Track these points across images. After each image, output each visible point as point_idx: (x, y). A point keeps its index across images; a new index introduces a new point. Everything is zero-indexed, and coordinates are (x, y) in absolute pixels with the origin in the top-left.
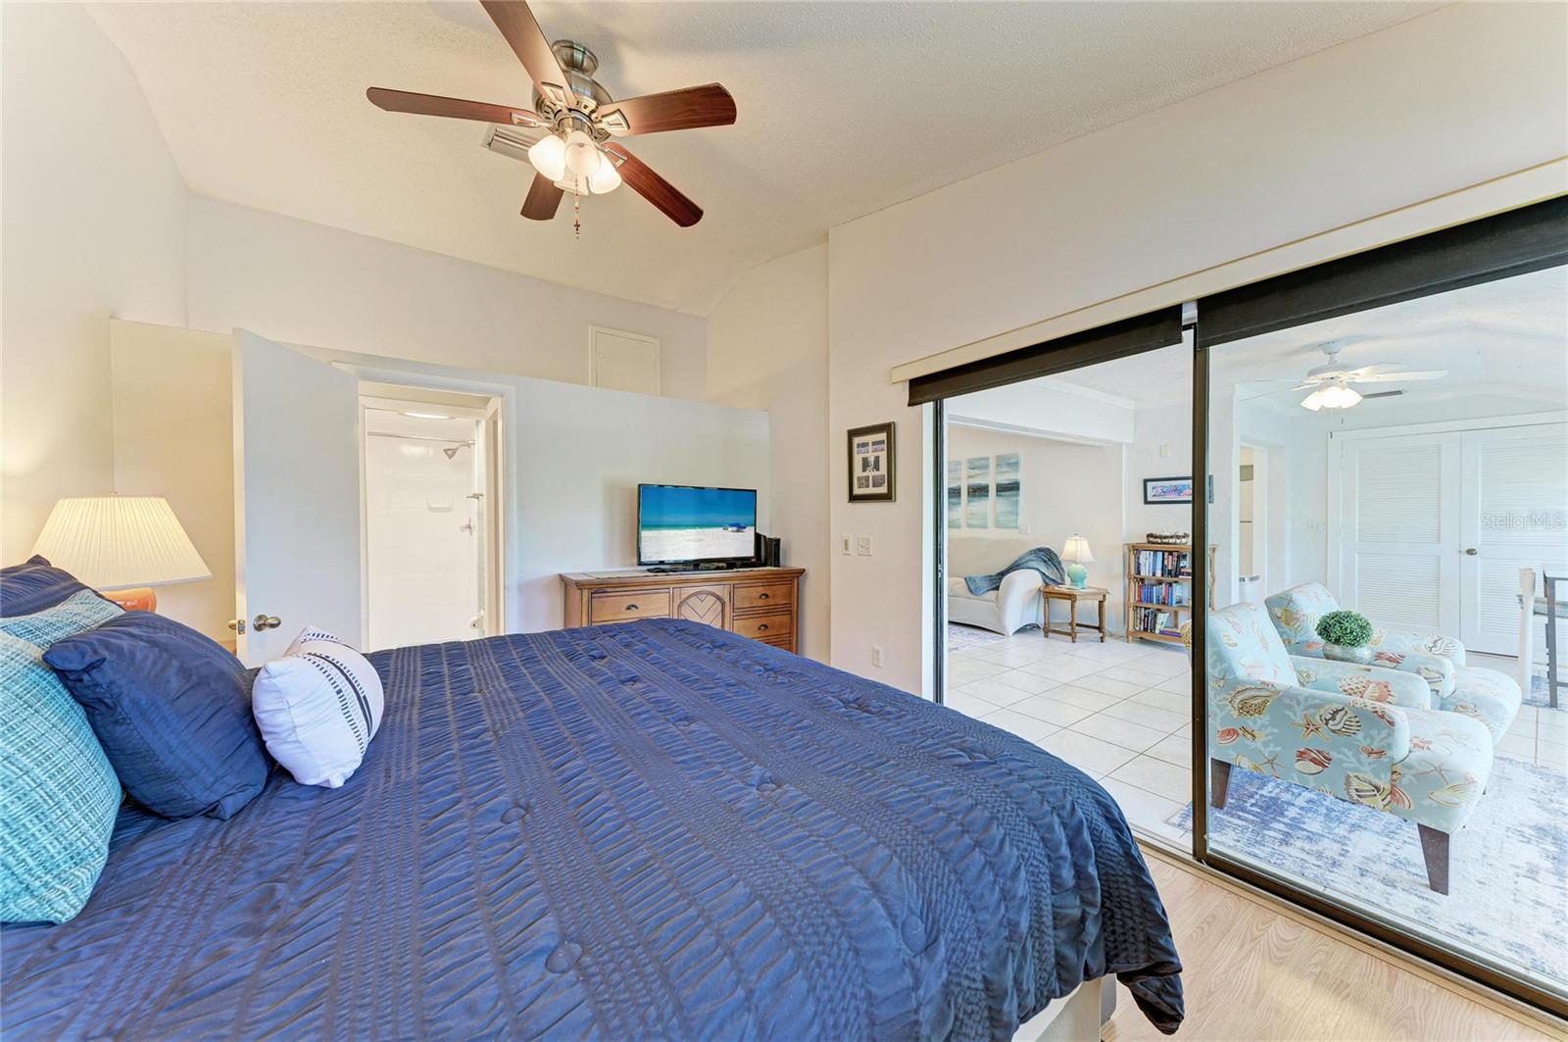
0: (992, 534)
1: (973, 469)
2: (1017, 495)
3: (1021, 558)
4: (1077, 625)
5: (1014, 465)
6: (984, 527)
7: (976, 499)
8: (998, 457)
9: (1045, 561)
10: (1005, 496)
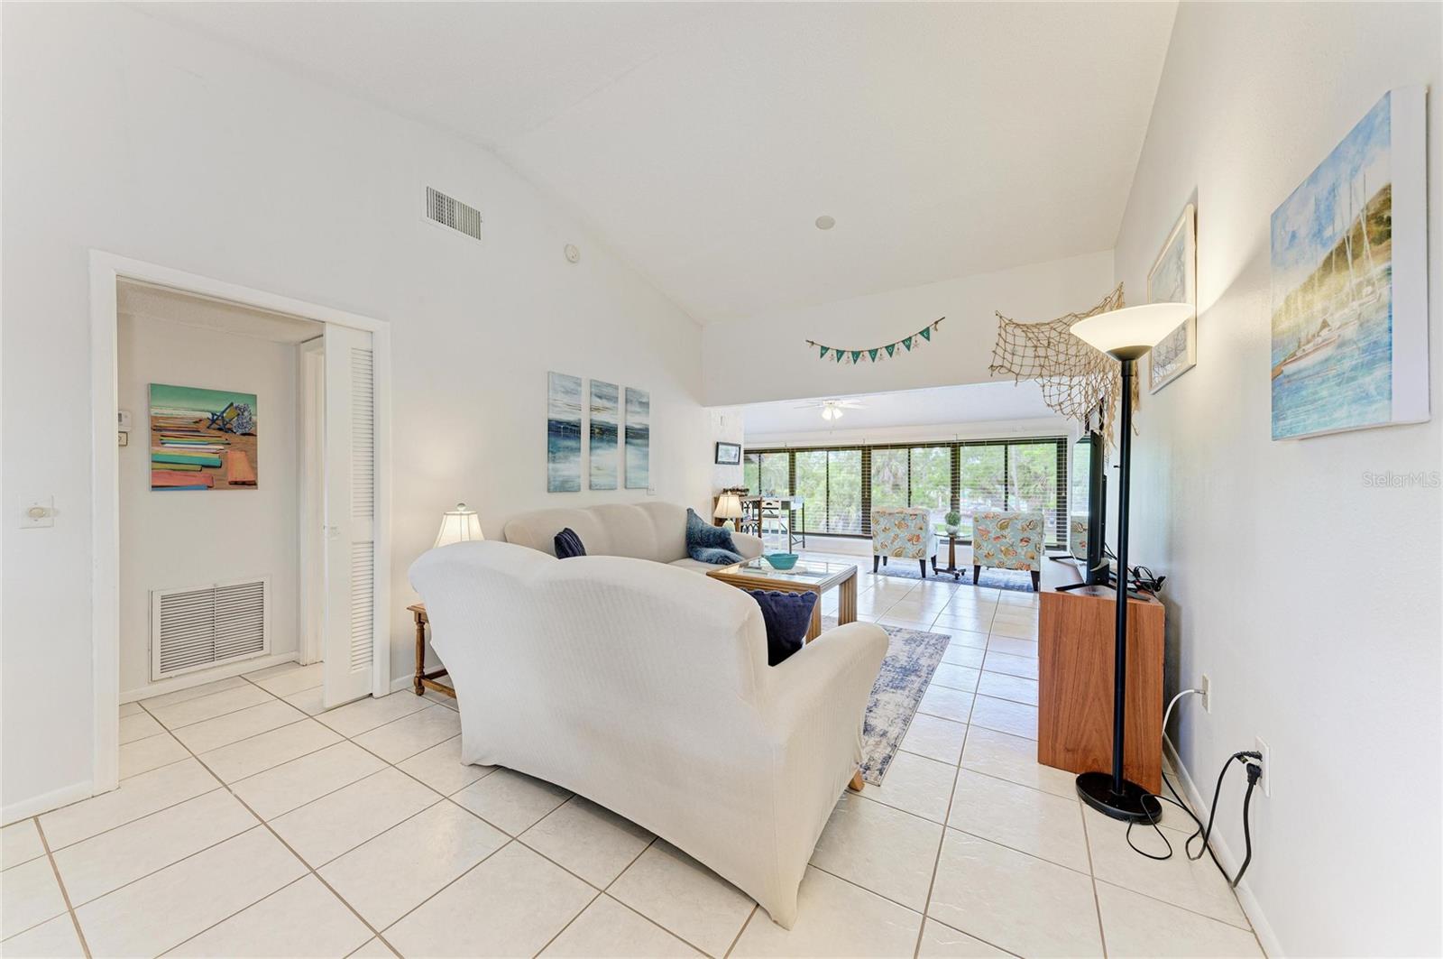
1: (597, 397)
5: (644, 404)
8: (627, 389)
10: (637, 445)
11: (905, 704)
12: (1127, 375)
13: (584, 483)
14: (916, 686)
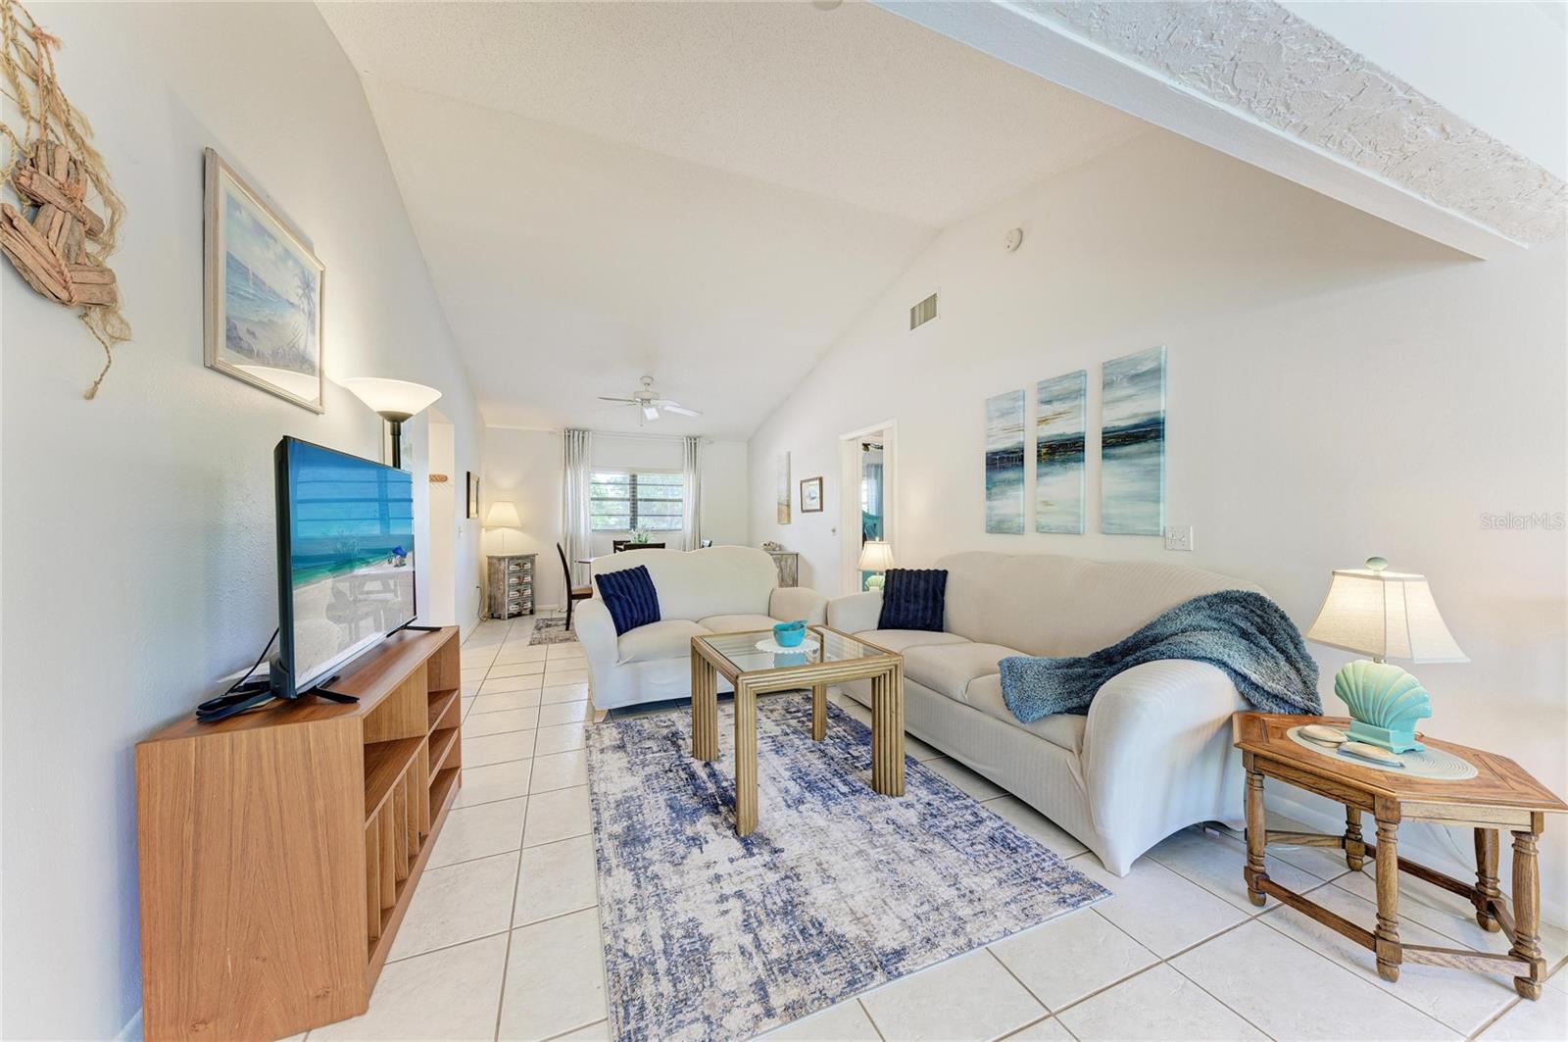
0: (1092, 548)
1: (1049, 402)
2: (1158, 452)
3: (1165, 618)
4: (1404, 865)
5: (1149, 376)
6: (1073, 532)
7: (1057, 468)
8: (1107, 365)
9: (1244, 634)
10: (1127, 456)
11: (602, 784)
12: (396, 434)
13: (1029, 526)
14: (606, 816)
